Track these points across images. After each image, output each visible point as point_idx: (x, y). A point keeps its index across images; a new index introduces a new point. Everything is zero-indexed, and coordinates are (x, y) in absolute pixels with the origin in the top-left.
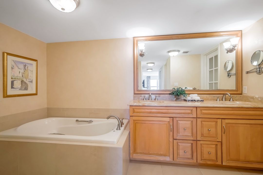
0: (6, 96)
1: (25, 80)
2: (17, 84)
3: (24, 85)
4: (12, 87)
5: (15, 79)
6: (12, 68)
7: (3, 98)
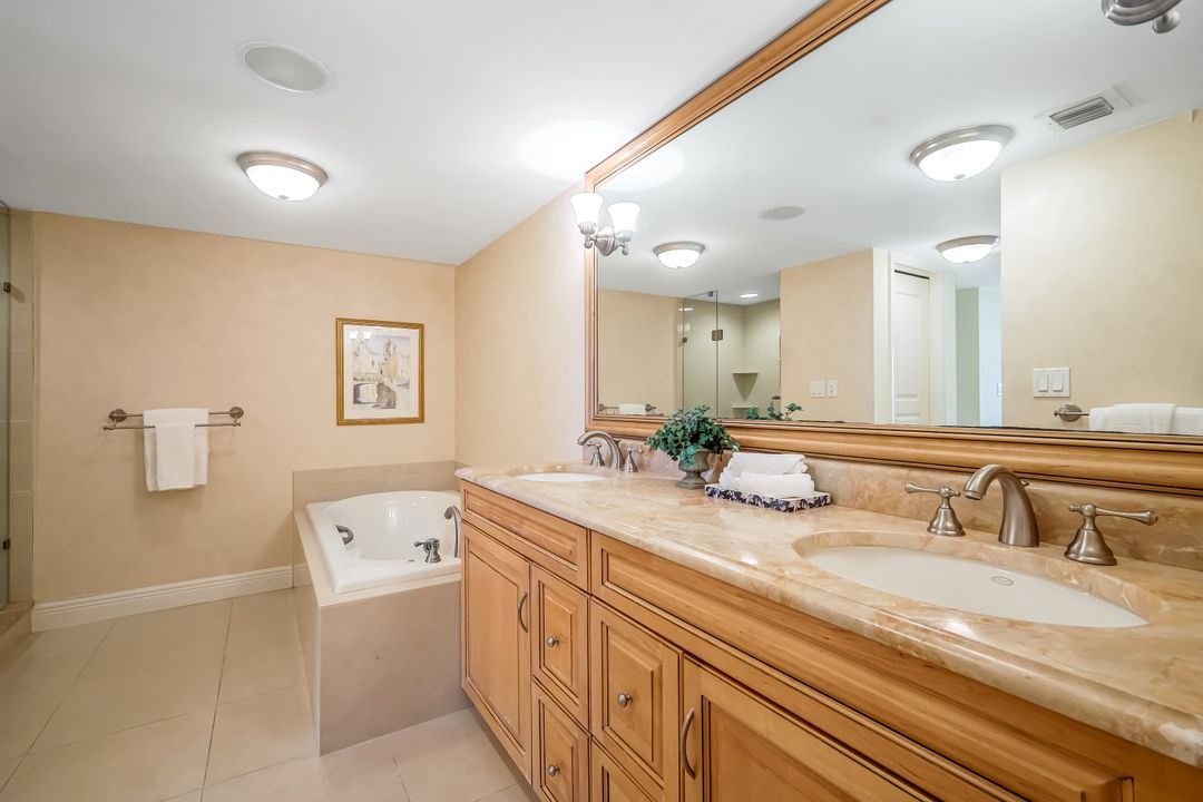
0: (341, 421)
1: (387, 382)
2: (369, 393)
3: (387, 396)
4: (356, 401)
5: (362, 380)
6: (356, 355)
7: (338, 424)
